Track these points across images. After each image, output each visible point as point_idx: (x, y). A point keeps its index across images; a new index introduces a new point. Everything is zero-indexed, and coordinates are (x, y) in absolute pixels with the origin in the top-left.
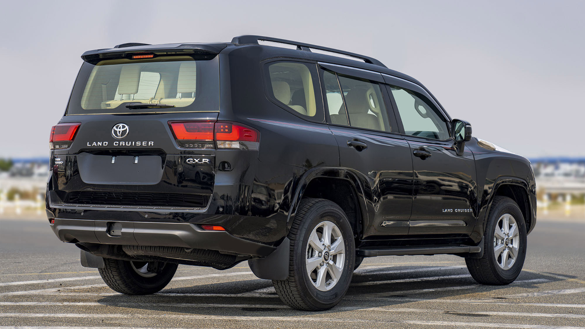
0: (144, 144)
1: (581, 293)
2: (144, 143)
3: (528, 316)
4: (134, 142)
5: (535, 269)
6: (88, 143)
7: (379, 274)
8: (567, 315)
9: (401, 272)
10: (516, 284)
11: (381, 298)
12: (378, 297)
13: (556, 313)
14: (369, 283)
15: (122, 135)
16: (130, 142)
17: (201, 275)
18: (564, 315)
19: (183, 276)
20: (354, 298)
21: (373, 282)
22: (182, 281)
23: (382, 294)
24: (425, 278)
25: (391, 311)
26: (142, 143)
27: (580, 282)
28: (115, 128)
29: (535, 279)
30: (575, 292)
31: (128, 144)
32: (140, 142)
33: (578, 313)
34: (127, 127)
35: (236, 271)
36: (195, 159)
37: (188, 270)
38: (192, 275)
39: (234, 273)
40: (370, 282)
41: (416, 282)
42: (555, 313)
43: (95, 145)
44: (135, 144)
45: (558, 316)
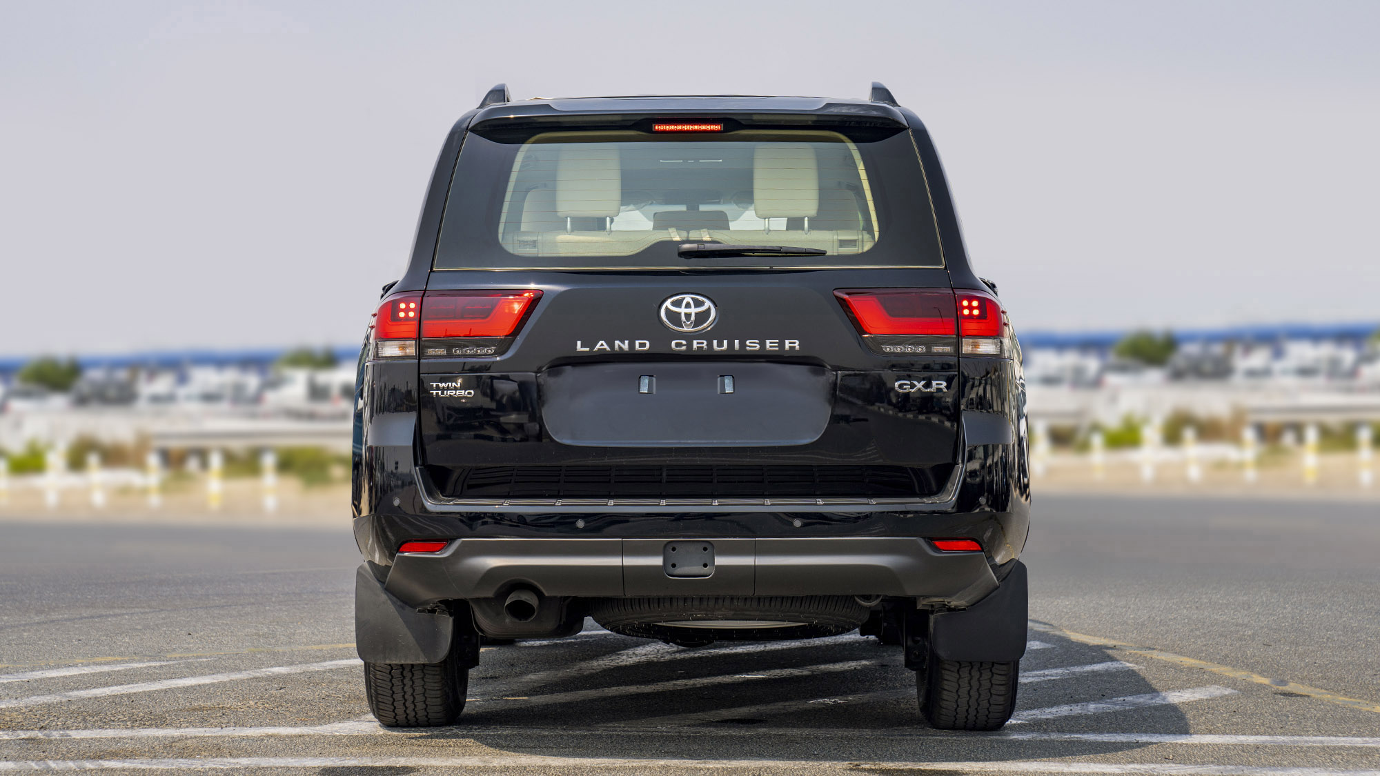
0: (770, 347)
1: (1207, 699)
2: (771, 343)
3: (1059, 773)
4: (737, 342)
5: (1105, 632)
6: (579, 343)
7: (708, 655)
8: (1158, 766)
9: (767, 648)
10: (1049, 678)
11: (693, 729)
12: (689, 726)
13: (1133, 762)
14: (674, 684)
15: (697, 323)
16: (725, 342)
17: (239, 670)
18: (1152, 766)
19: (193, 675)
20: (626, 729)
21: (685, 681)
22: (185, 690)
23: (701, 715)
24: (823, 667)
25: (711, 766)
26: (763, 344)
27: (1210, 670)
28: (668, 303)
29: (1101, 662)
30: (1192, 699)
31: (720, 344)
32: (757, 341)
33: (1189, 759)
34: (708, 304)
35: (337, 656)
36: (916, 383)
37: (210, 657)
38: (218, 672)
39: (330, 663)
40: (679, 682)
41: (797, 676)
42: (1129, 763)
43: (605, 349)
44: (743, 345)
45: (1136, 771)
